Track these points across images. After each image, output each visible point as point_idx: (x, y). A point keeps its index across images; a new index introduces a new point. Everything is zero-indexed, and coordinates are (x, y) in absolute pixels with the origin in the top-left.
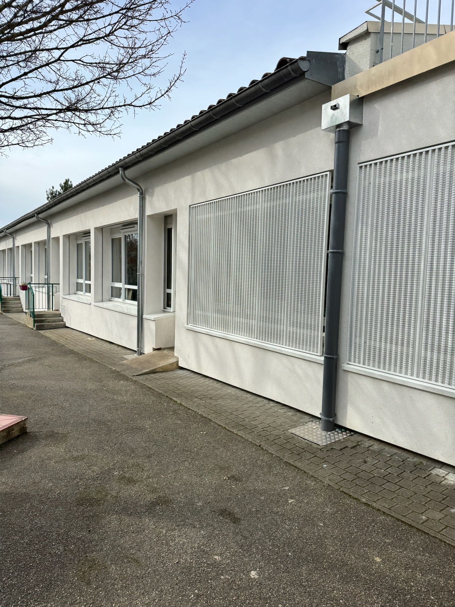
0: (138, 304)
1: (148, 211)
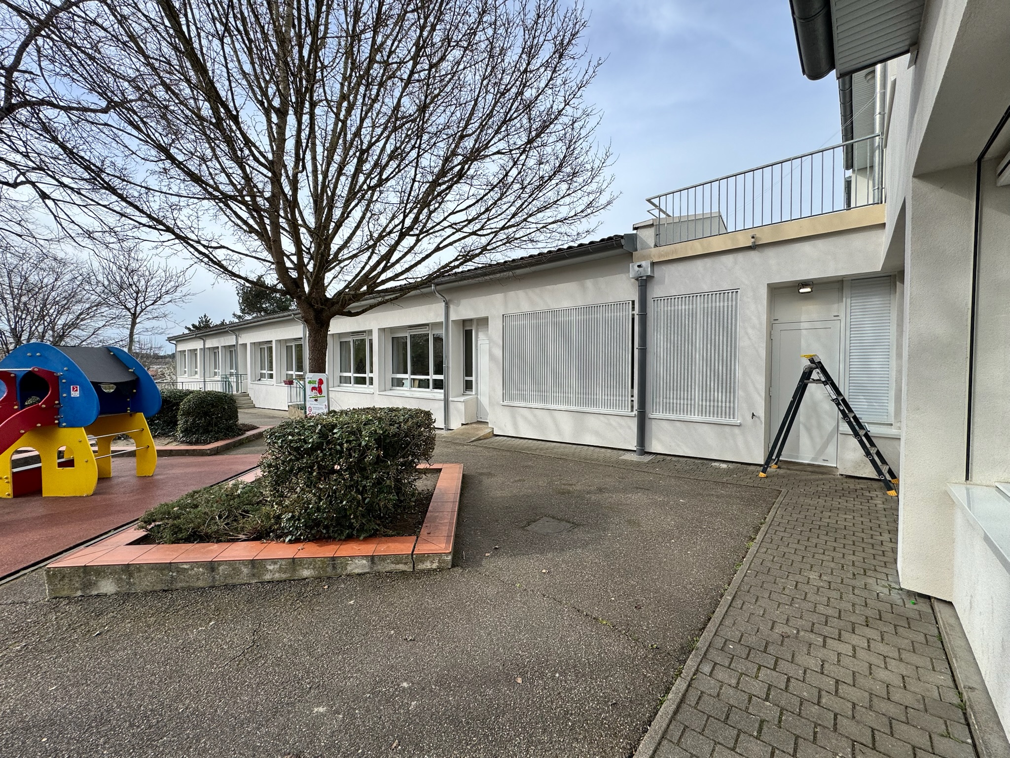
0: (445, 391)
1: (453, 317)
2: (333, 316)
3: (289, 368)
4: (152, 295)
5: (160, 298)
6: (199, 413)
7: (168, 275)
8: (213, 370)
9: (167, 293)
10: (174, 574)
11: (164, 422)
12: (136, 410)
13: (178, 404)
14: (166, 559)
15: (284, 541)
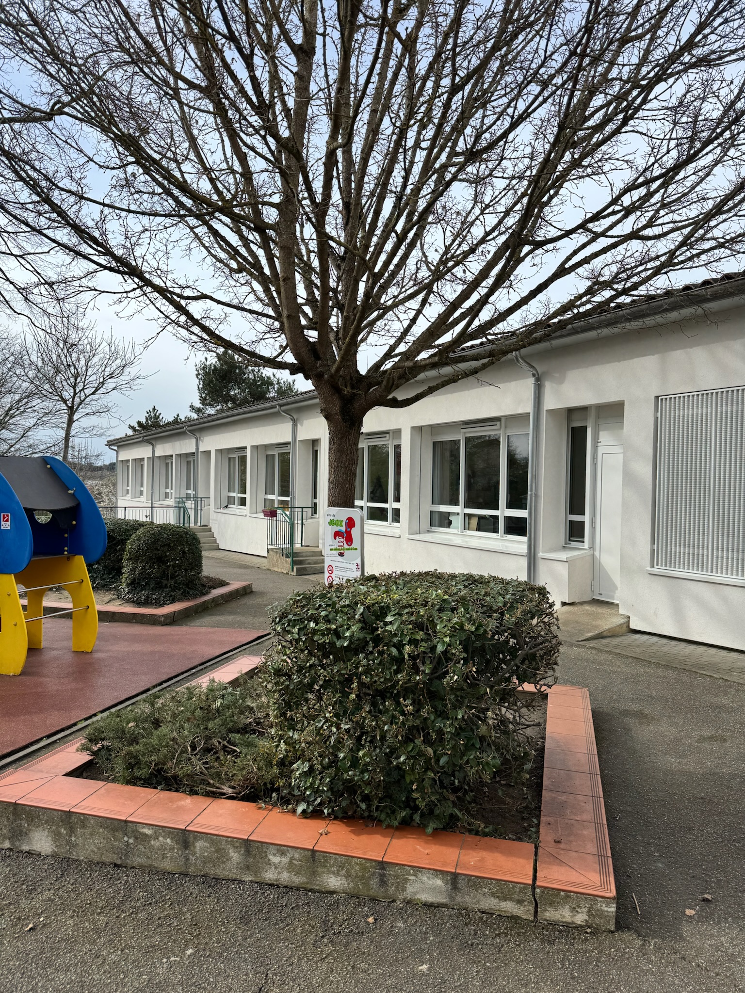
0: (530, 540)
1: (550, 402)
2: (370, 407)
3: (269, 490)
4: (93, 379)
5: (103, 383)
6: (151, 558)
7: (113, 349)
8: (163, 490)
9: (111, 376)
10: (131, 841)
11: (105, 567)
12: (75, 552)
13: (123, 542)
14: (120, 813)
15: (294, 811)
